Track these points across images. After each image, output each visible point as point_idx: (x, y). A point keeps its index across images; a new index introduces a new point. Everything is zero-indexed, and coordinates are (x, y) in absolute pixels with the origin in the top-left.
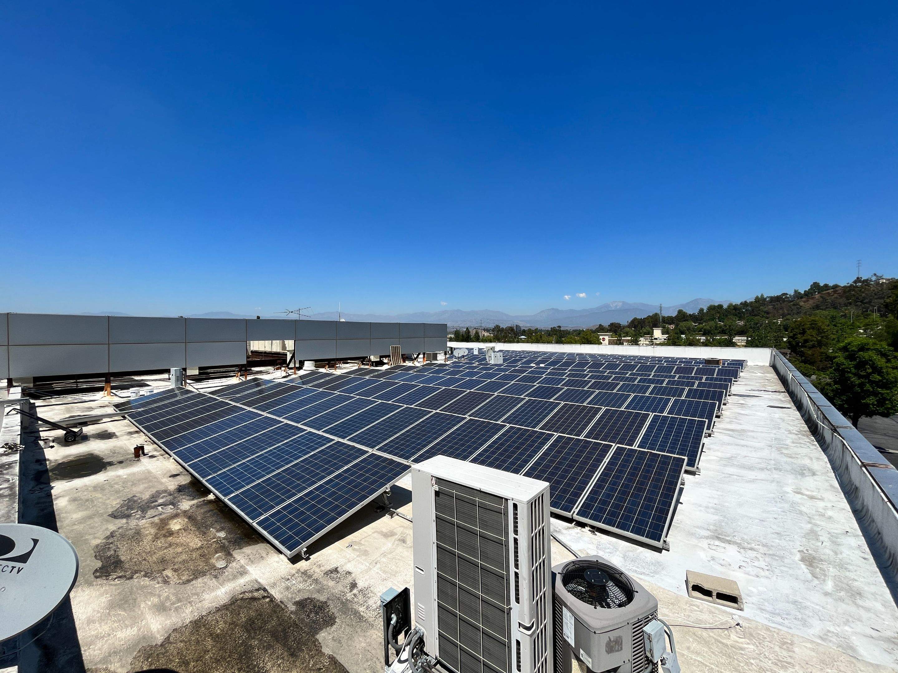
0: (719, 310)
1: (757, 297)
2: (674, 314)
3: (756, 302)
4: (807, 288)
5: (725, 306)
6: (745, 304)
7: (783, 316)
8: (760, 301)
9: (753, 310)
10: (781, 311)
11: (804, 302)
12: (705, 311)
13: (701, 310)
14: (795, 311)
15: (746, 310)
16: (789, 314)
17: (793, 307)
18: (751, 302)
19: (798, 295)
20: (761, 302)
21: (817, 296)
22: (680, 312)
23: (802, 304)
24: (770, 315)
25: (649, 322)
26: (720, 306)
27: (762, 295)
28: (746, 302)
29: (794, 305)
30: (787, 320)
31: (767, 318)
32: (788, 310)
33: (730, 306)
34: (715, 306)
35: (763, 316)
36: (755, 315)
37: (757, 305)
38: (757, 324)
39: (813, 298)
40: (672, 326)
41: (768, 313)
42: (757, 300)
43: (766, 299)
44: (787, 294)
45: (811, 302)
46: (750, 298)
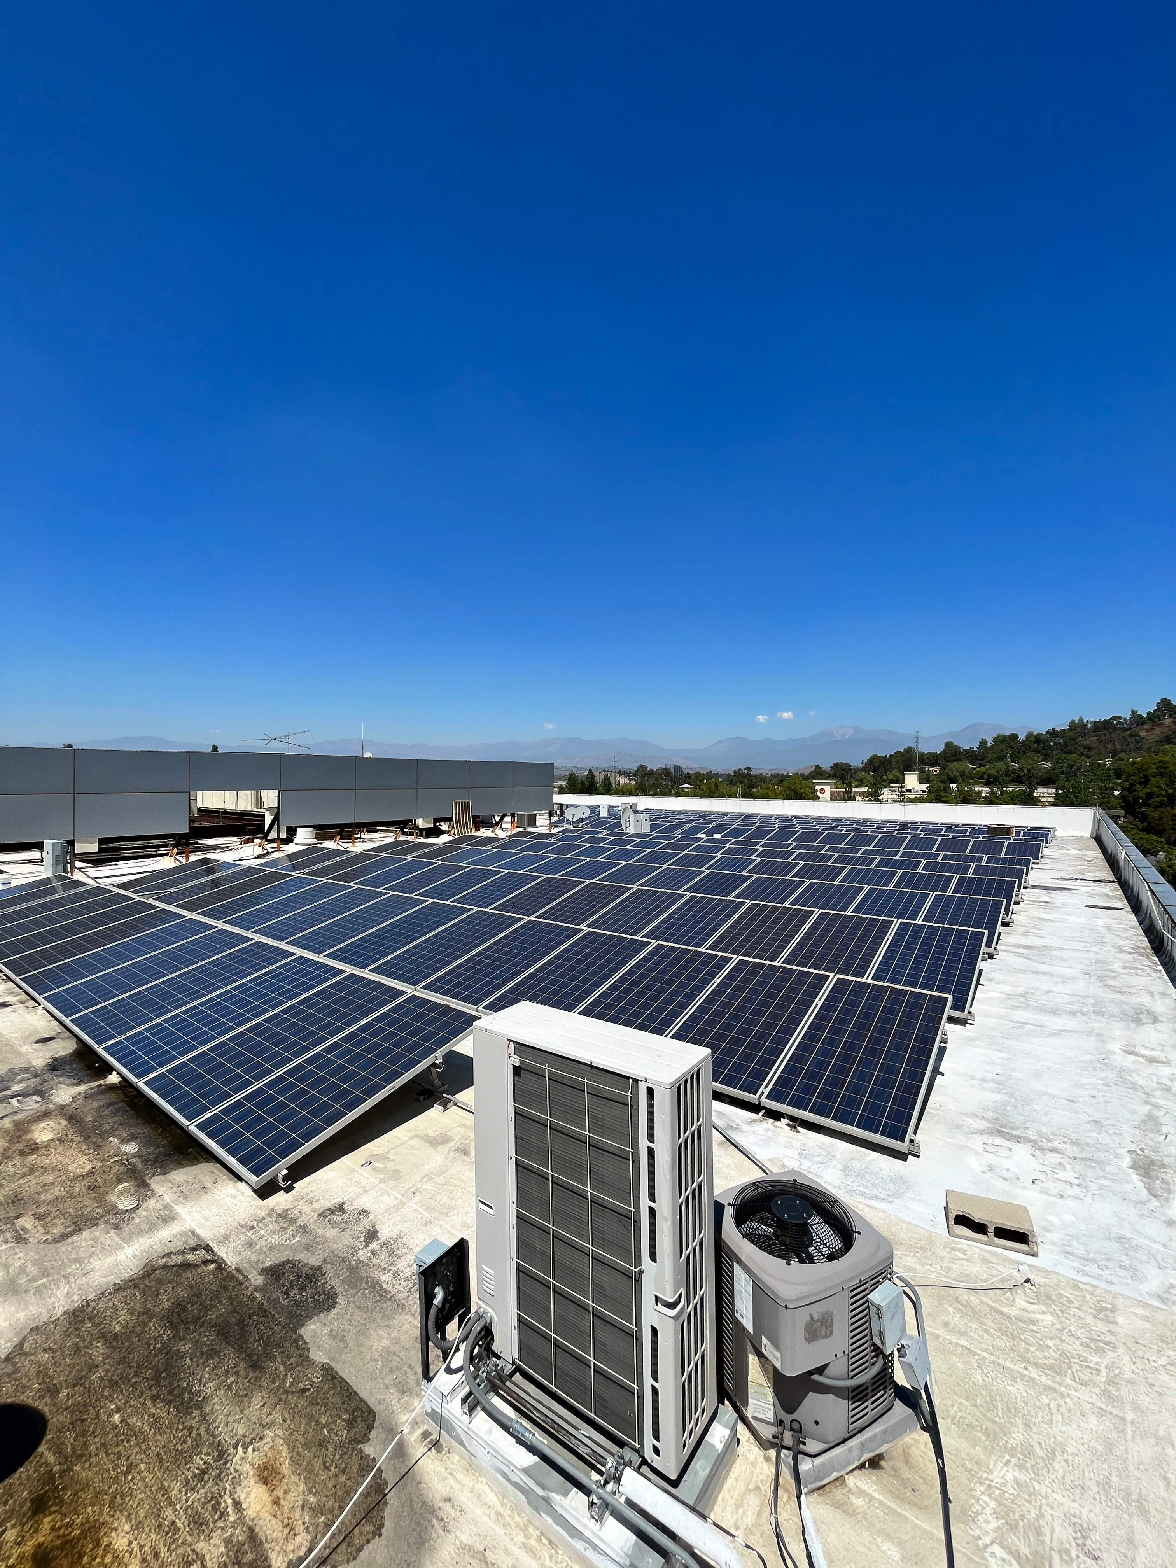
0: (1012, 743)
1: (1073, 722)
2: (939, 749)
3: (1071, 729)
4: (1152, 708)
5: (1022, 737)
6: (1053, 733)
7: (1114, 754)
8: (1077, 729)
9: (1066, 743)
10: (1110, 746)
11: (1147, 731)
12: (989, 745)
13: (983, 743)
14: (1132, 747)
15: (1055, 744)
16: (1123, 751)
17: (1129, 740)
18: (1064, 731)
19: (1137, 719)
20: (1079, 730)
21: (1167, 721)
22: (949, 745)
23: (1143, 734)
24: (1093, 752)
25: (898, 762)
26: (1014, 737)
27: (1081, 719)
28: (1054, 729)
29: (1131, 736)
30: (1120, 760)
31: (1089, 757)
32: (1121, 745)
33: (1030, 735)
34: (1005, 737)
35: (1082, 754)
36: (1070, 752)
37: (1071, 734)
38: (1072, 766)
39: (1161, 724)
40: (935, 769)
41: (1090, 749)
42: (1073, 726)
43: (1086, 725)
44: (1120, 718)
45: (1158, 731)
46: (1061, 723)
